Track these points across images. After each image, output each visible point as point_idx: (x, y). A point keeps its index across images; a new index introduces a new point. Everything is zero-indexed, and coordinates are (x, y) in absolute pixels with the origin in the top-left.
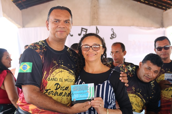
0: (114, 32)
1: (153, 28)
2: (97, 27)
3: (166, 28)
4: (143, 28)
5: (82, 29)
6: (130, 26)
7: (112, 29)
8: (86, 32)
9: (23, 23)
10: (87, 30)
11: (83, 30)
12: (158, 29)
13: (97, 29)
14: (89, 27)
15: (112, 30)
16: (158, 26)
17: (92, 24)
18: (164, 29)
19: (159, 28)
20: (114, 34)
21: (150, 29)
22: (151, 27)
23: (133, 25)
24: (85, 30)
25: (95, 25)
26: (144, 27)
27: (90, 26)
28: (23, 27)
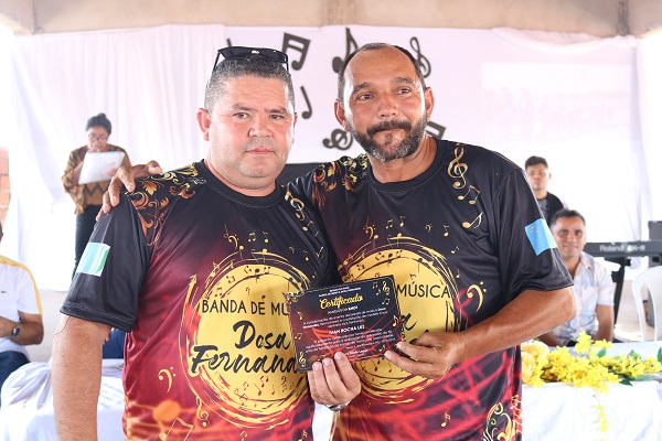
0: (422, 52)
1: (584, 36)
2: (348, 31)
3: (638, 36)
4: (544, 34)
5: (287, 37)
6: (490, 28)
7: (415, 39)
8: (304, 52)
9: (35, 14)
10: (306, 43)
11: (292, 42)
12: (608, 41)
13: (350, 39)
14: (316, 29)
15: (414, 42)
16: (606, 28)
17: (328, 19)
18: (630, 41)
19: (612, 36)
20: (423, 61)
21: (574, 42)
22: (577, 32)
23: (502, 24)
24: (301, 46)
25: (340, 23)
26: (548, 30)
27: (322, 25)
28: (37, 29)
